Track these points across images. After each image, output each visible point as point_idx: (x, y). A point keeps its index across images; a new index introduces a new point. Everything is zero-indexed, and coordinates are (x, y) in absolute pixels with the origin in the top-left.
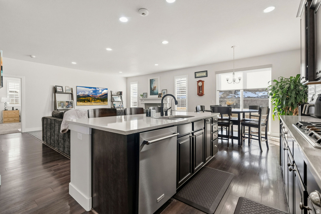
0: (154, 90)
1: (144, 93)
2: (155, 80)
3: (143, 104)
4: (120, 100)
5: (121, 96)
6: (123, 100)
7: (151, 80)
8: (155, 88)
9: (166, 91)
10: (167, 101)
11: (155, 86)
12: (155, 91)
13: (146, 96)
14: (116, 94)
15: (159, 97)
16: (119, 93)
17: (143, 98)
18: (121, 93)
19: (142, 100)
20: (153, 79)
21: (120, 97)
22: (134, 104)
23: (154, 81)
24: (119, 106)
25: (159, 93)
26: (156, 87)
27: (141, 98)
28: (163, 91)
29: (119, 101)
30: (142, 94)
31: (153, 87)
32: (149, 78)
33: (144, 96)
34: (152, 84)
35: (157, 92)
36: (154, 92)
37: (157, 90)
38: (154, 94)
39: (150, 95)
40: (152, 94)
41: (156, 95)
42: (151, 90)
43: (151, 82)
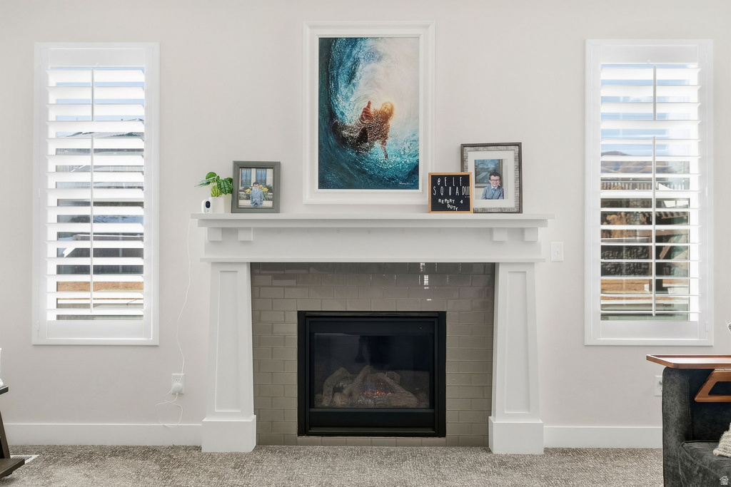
1: (240, 166)
2: (381, 47)
7: (327, 46)
8: (375, 126)
9: (507, 156)
12: (384, 153)
13: (276, 195)
15: (436, 206)
17: (235, 208)
19: (228, 231)
20: (353, 42)
23: (374, 56)
26: (385, 117)
27: (216, 206)
28: (473, 156)
30: (226, 172)
32: (312, 27)
33: (245, 197)
34: (346, 87)
35: (399, 159)
36: (374, 157)
37: (406, 146)
38: (371, 177)
39: (323, 184)
40: (342, 180)
41: (396, 186)
42: (332, 140)
43: (327, 63)
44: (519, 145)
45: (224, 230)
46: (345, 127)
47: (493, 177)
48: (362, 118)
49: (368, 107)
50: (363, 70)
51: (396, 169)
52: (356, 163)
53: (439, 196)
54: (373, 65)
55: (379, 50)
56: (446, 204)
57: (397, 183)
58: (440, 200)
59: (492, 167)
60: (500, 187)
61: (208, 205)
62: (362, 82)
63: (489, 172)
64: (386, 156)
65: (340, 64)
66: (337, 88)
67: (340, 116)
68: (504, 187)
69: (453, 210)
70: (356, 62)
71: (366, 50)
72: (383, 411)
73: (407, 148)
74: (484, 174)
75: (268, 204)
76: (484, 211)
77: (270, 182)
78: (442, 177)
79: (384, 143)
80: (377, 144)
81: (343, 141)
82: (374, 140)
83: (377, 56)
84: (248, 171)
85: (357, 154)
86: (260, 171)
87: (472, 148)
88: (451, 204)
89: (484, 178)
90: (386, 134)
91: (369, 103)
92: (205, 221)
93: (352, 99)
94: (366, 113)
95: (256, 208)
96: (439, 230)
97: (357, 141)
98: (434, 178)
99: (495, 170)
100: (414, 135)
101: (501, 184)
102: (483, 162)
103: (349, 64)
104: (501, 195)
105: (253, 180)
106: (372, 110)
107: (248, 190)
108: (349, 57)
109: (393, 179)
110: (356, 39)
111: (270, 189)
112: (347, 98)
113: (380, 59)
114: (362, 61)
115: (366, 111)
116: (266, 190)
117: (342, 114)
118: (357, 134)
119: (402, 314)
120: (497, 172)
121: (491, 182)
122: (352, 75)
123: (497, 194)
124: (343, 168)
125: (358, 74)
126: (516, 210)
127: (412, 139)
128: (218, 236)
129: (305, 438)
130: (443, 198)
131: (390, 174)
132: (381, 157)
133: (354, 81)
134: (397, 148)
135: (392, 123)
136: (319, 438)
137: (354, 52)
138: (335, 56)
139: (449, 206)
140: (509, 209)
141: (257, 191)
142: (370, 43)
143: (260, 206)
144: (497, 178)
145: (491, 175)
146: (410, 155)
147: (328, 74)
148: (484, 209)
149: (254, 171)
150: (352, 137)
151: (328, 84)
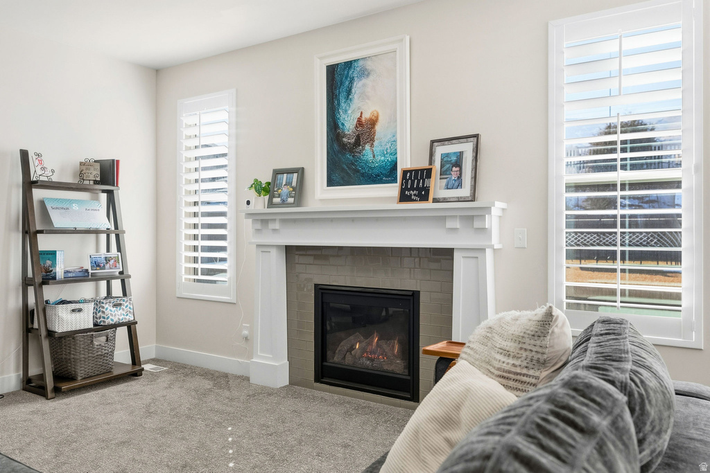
0: (358, 142)
1: (277, 173)
2: (369, 65)
3: (274, 252)
4: (104, 223)
5: (110, 193)
6: (125, 223)
7: (332, 71)
8: (366, 129)
9: (467, 148)
10: (483, 230)
11: (366, 116)
12: (372, 154)
13: (299, 192)
14: (68, 179)
15: (404, 198)
16: (95, 173)
17: (271, 204)
18: (107, 174)
19: (263, 221)
20: (349, 64)
21: (104, 196)
22: (205, 260)
23: (365, 73)
24: (88, 266)
25: (406, 162)
26: (373, 122)
27: (260, 204)
28: (440, 150)
29: (97, 232)
30: (266, 178)
31: (349, 124)
32: (321, 58)
33: (277, 196)
34: (345, 102)
35: (383, 158)
36: (365, 158)
37: (388, 146)
38: (363, 175)
39: (331, 183)
40: (343, 178)
41: (381, 182)
42: (336, 146)
43: (332, 85)
44: (477, 136)
45: (262, 221)
46: (345, 136)
47: (454, 169)
48: (356, 126)
49: (361, 116)
50: (358, 87)
51: (380, 167)
52: (353, 164)
53: (407, 189)
54: (364, 81)
55: (367, 68)
56: (411, 195)
57: (382, 179)
58: (406, 192)
59: (454, 159)
60: (460, 177)
61: (248, 203)
62: (356, 97)
63: (452, 164)
64: (374, 157)
65: (341, 84)
66: (339, 104)
67: (341, 127)
68: (463, 178)
69: (415, 200)
70: (351, 82)
71: (358, 69)
72: (364, 370)
73: (389, 148)
74: (448, 166)
75: (291, 200)
76: (445, 200)
77: (294, 184)
78: (411, 171)
79: (372, 145)
80: (367, 147)
81: (343, 146)
82: (365, 144)
83: (366, 73)
84: (281, 176)
85: (353, 156)
86: (289, 175)
87: (439, 143)
88: (415, 195)
89: (446, 171)
90: (374, 138)
91: (362, 113)
92: (249, 215)
93: (349, 112)
94: (359, 121)
95: (284, 204)
96: (405, 219)
97: (354, 146)
98: (405, 172)
99: (456, 162)
100: (394, 136)
101: (461, 174)
102: (448, 155)
103: (347, 83)
104: (460, 185)
105: (284, 183)
106: (363, 119)
107: (280, 191)
108: (346, 78)
109: (379, 176)
110: (351, 61)
111: (294, 189)
112: (346, 111)
113: (368, 75)
114: (356, 79)
115: (359, 120)
116: (291, 189)
117: (343, 124)
118: (353, 140)
119: (385, 291)
120: (458, 164)
121: (452, 173)
122: (349, 92)
123: (456, 184)
124: (343, 169)
125: (353, 91)
126: (470, 199)
127: (393, 140)
128: (258, 226)
129: (318, 385)
130: (409, 190)
131: (376, 171)
132: (370, 157)
133: (350, 97)
134: (382, 149)
135: (378, 128)
136: (328, 387)
137: (351, 72)
138: (337, 78)
139: (413, 197)
140: (465, 198)
141: (285, 190)
142: (361, 63)
143: (286, 203)
144: (458, 169)
145: (452, 167)
146: (391, 154)
147: (333, 94)
148: (444, 198)
149: (285, 175)
150: (350, 143)
151: (333, 102)
